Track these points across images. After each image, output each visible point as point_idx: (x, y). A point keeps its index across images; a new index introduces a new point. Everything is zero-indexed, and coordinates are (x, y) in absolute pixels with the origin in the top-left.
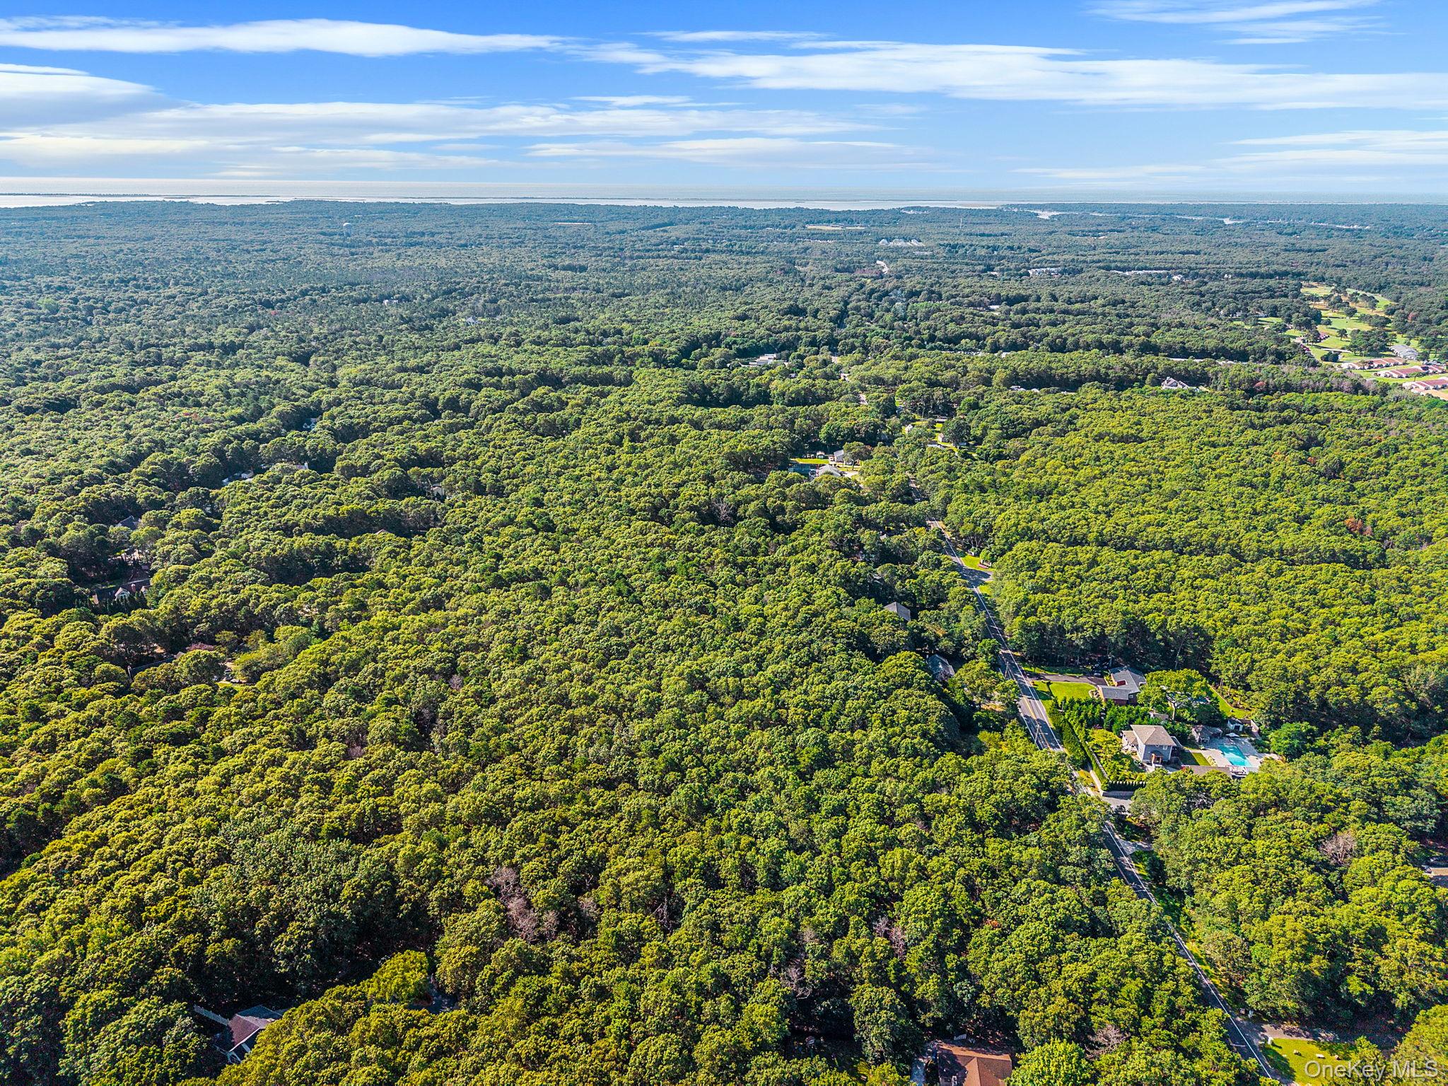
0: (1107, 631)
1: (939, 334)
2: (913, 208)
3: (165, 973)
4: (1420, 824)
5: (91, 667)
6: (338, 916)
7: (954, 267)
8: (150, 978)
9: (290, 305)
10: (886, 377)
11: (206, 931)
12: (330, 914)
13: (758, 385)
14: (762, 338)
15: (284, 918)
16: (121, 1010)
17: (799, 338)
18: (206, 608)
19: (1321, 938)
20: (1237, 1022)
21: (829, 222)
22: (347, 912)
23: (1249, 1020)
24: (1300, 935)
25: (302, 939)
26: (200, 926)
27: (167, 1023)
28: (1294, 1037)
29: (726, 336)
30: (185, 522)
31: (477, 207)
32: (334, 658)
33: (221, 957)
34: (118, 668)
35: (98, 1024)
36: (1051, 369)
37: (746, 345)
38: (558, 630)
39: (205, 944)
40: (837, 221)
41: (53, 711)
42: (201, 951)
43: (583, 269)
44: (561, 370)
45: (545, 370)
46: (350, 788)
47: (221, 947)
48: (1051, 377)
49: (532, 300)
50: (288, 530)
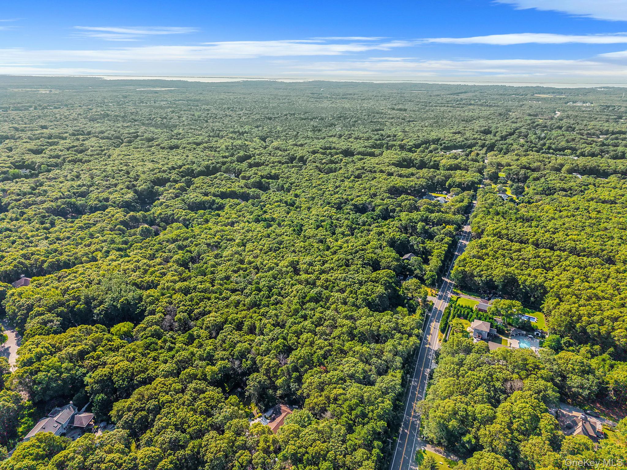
0: (494, 279)
1: (553, 146)
2: (604, 88)
3: (60, 309)
4: (581, 391)
5: (116, 226)
6: (115, 307)
7: (596, 116)
8: (56, 308)
9: (277, 120)
10: (502, 163)
11: (79, 301)
12: (113, 305)
13: (435, 161)
14: (459, 142)
15: (101, 303)
16: (43, 314)
17: (477, 143)
18: (160, 214)
19: (460, 413)
20: (416, 440)
21: (549, 93)
22: (119, 306)
23: (423, 440)
24: (450, 409)
25: (103, 310)
26: (78, 299)
27: (52, 321)
28: (437, 453)
29: (443, 140)
30: (177, 187)
31: (383, 84)
32: (182, 235)
33: (79, 309)
34: (124, 228)
35: (36, 316)
36: (599, 166)
37: (449, 145)
38: (261, 239)
39: (77, 304)
40: (553, 93)
41: (96, 236)
42: (74, 306)
43: (405, 110)
44: (355, 149)
45: (348, 149)
46: (152, 274)
47: (81, 306)
48: (598, 170)
49: (371, 122)
50: (206, 194)
